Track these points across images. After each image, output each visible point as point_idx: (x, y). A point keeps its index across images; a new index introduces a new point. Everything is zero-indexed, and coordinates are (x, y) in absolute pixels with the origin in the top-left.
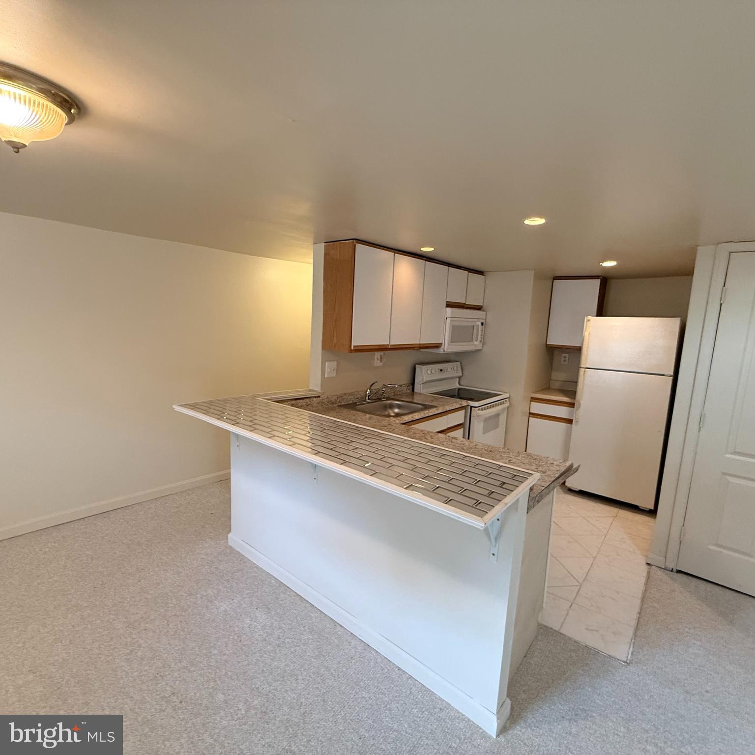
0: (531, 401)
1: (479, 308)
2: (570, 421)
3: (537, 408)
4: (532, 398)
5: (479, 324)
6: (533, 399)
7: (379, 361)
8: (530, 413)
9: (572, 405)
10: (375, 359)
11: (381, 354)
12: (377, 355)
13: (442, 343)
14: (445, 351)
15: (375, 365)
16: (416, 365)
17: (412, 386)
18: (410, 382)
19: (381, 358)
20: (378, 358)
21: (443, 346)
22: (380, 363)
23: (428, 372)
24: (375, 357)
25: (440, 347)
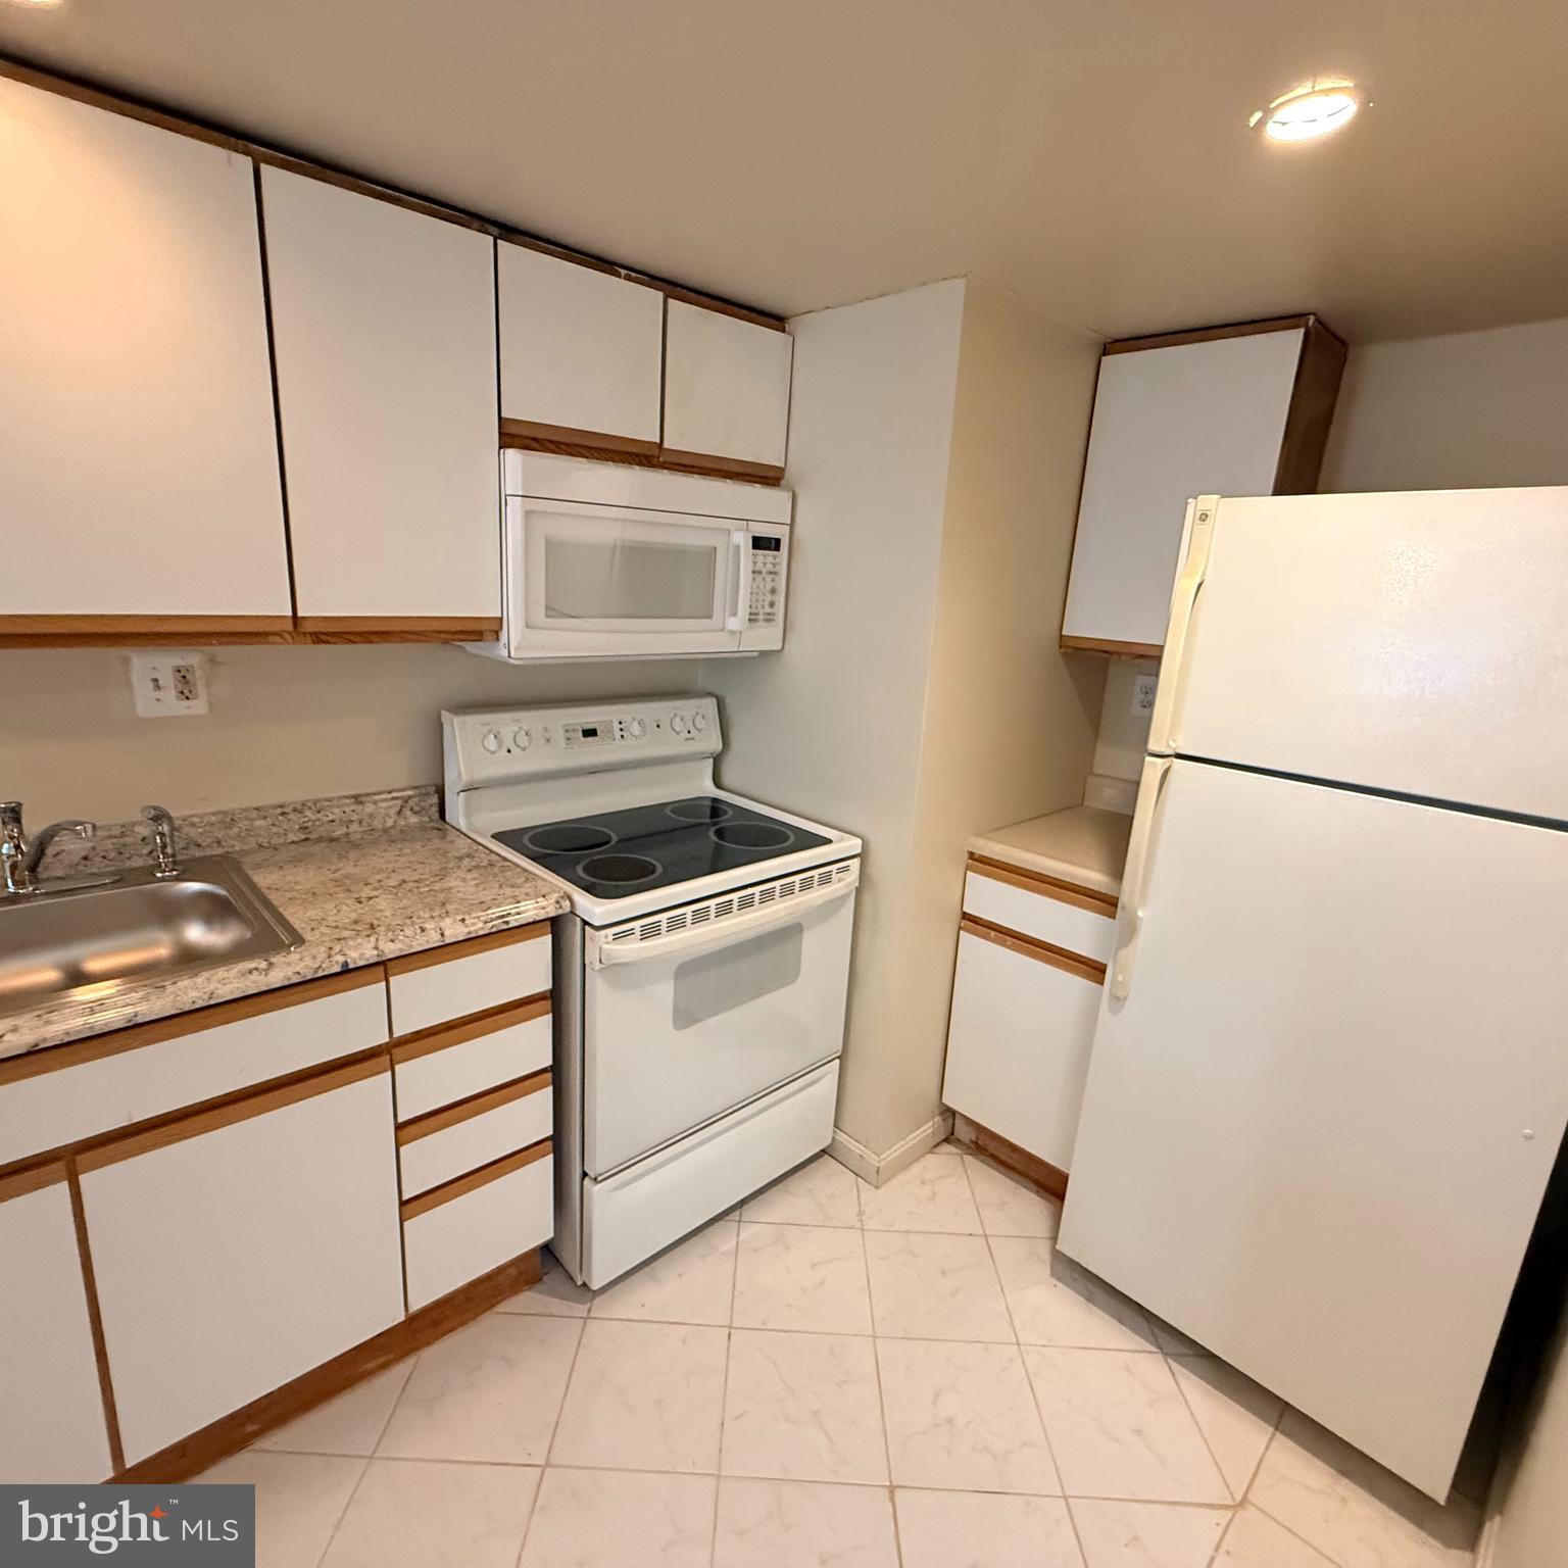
0: (968, 868)
1: (769, 477)
2: (1095, 970)
3: (993, 899)
4: (972, 855)
5: (743, 540)
6: (981, 863)
7: (170, 694)
8: (965, 916)
9: (1107, 904)
10: (134, 682)
11: (178, 662)
12: (150, 666)
13: (501, 619)
14: (512, 655)
15: (142, 710)
16: (443, 712)
17: (435, 799)
18: (425, 778)
19: (184, 678)
20: (155, 680)
21: (504, 634)
22: (187, 703)
23: (492, 743)
24: (135, 678)
25: (496, 634)
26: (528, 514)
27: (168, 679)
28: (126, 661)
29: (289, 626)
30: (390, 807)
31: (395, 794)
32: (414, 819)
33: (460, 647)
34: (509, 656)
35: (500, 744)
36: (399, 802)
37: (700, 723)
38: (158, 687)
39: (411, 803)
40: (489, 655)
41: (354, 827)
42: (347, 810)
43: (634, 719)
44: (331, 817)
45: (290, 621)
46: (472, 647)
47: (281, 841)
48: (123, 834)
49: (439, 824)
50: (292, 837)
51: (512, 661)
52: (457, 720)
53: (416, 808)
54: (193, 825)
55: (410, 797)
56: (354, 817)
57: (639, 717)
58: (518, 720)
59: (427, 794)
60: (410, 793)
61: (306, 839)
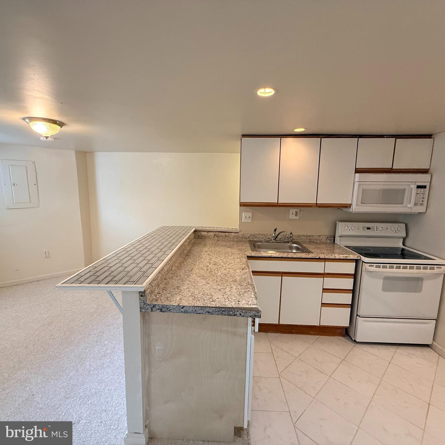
5: (414, 186)
10: (290, 213)
11: (296, 210)
12: (293, 211)
13: (351, 204)
14: (353, 211)
15: (290, 218)
16: (337, 222)
17: (333, 238)
18: (332, 234)
19: (296, 213)
20: (293, 213)
21: (352, 207)
22: (296, 217)
23: (346, 228)
24: (290, 212)
25: (350, 207)
26: (359, 185)
27: (294, 213)
28: (289, 210)
29: (315, 205)
30: (325, 238)
31: (326, 236)
32: (329, 241)
33: (342, 209)
34: (352, 211)
35: (348, 229)
36: (326, 238)
37: (399, 229)
38: (293, 214)
39: (329, 238)
40: (348, 211)
41: (318, 241)
42: (317, 238)
43: (380, 226)
44: (314, 238)
45: (316, 204)
46: (344, 209)
47: (306, 241)
48: (285, 236)
49: (334, 243)
50: (308, 241)
51: (352, 212)
52: (340, 223)
53: (329, 239)
54: (294, 236)
55: (328, 237)
56: (318, 239)
57: (382, 226)
58: (352, 224)
59: (332, 237)
60: (328, 236)
61: (310, 242)
